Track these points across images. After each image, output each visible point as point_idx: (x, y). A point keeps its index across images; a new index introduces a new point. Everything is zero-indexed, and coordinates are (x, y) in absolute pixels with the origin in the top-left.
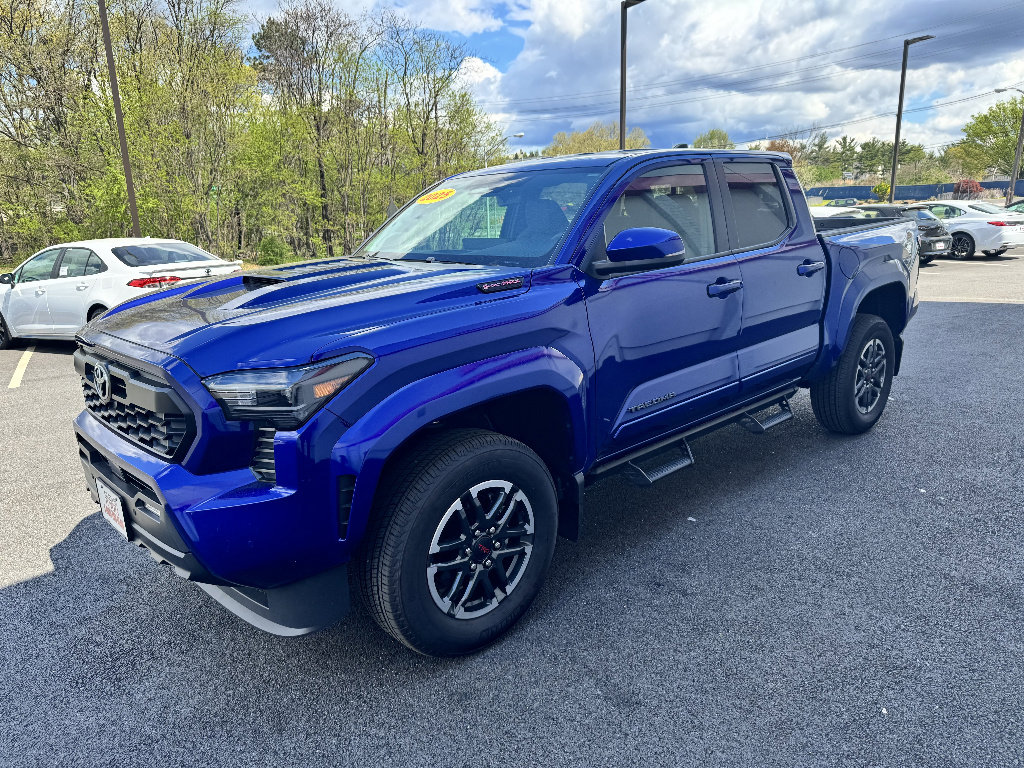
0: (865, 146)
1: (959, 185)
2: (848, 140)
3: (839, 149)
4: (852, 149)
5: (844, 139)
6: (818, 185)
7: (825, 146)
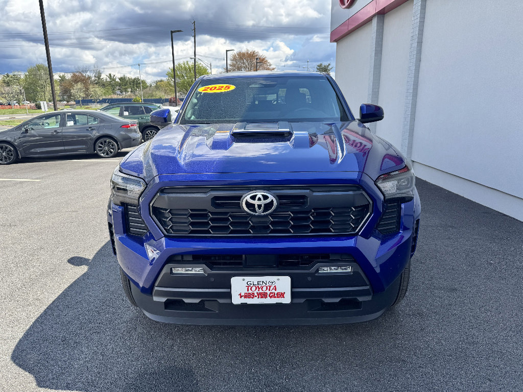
0: (121, 79)
1: (171, 99)
2: (112, 76)
3: (108, 80)
4: (114, 80)
5: (110, 75)
6: (104, 97)
7: (101, 78)
